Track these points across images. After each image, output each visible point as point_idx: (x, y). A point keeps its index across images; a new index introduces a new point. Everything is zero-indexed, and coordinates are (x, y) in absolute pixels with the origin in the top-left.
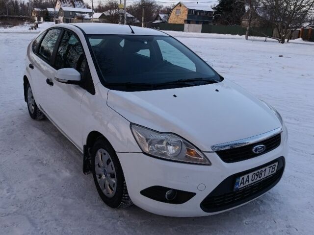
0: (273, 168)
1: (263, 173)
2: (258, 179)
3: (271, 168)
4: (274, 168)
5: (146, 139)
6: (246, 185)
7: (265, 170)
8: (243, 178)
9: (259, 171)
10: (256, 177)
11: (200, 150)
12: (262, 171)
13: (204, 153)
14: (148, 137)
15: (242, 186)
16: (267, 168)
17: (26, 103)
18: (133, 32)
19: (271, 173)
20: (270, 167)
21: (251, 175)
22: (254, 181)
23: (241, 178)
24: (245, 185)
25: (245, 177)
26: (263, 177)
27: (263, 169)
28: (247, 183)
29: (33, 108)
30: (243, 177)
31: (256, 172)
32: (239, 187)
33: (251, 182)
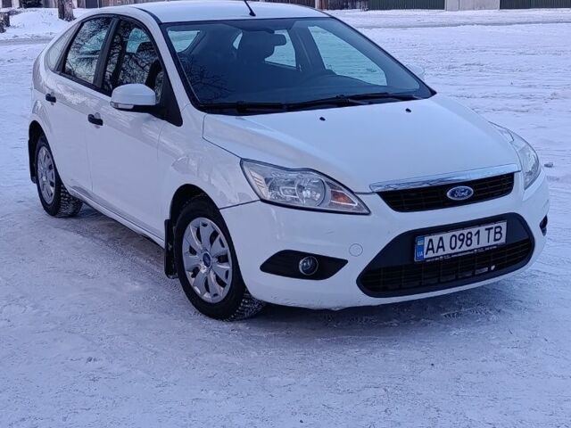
0: (496, 233)
1: (475, 238)
2: (465, 248)
3: (492, 232)
4: (500, 232)
5: (266, 179)
6: (438, 254)
7: (478, 232)
8: (431, 240)
9: (465, 232)
10: (459, 243)
11: (352, 192)
12: (470, 233)
13: (359, 196)
14: (269, 177)
15: (431, 254)
16: (482, 229)
17: (35, 185)
18: (252, 14)
19: (492, 242)
20: (489, 229)
21: (447, 236)
22: (457, 250)
23: (427, 239)
24: (436, 254)
25: (435, 238)
26: (474, 245)
27: (474, 230)
28: (441, 251)
29: (52, 190)
30: (430, 237)
31: (457, 233)
32: (425, 257)
33: (448, 251)
